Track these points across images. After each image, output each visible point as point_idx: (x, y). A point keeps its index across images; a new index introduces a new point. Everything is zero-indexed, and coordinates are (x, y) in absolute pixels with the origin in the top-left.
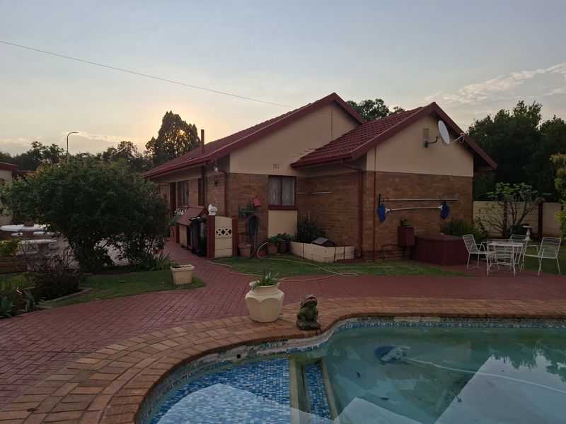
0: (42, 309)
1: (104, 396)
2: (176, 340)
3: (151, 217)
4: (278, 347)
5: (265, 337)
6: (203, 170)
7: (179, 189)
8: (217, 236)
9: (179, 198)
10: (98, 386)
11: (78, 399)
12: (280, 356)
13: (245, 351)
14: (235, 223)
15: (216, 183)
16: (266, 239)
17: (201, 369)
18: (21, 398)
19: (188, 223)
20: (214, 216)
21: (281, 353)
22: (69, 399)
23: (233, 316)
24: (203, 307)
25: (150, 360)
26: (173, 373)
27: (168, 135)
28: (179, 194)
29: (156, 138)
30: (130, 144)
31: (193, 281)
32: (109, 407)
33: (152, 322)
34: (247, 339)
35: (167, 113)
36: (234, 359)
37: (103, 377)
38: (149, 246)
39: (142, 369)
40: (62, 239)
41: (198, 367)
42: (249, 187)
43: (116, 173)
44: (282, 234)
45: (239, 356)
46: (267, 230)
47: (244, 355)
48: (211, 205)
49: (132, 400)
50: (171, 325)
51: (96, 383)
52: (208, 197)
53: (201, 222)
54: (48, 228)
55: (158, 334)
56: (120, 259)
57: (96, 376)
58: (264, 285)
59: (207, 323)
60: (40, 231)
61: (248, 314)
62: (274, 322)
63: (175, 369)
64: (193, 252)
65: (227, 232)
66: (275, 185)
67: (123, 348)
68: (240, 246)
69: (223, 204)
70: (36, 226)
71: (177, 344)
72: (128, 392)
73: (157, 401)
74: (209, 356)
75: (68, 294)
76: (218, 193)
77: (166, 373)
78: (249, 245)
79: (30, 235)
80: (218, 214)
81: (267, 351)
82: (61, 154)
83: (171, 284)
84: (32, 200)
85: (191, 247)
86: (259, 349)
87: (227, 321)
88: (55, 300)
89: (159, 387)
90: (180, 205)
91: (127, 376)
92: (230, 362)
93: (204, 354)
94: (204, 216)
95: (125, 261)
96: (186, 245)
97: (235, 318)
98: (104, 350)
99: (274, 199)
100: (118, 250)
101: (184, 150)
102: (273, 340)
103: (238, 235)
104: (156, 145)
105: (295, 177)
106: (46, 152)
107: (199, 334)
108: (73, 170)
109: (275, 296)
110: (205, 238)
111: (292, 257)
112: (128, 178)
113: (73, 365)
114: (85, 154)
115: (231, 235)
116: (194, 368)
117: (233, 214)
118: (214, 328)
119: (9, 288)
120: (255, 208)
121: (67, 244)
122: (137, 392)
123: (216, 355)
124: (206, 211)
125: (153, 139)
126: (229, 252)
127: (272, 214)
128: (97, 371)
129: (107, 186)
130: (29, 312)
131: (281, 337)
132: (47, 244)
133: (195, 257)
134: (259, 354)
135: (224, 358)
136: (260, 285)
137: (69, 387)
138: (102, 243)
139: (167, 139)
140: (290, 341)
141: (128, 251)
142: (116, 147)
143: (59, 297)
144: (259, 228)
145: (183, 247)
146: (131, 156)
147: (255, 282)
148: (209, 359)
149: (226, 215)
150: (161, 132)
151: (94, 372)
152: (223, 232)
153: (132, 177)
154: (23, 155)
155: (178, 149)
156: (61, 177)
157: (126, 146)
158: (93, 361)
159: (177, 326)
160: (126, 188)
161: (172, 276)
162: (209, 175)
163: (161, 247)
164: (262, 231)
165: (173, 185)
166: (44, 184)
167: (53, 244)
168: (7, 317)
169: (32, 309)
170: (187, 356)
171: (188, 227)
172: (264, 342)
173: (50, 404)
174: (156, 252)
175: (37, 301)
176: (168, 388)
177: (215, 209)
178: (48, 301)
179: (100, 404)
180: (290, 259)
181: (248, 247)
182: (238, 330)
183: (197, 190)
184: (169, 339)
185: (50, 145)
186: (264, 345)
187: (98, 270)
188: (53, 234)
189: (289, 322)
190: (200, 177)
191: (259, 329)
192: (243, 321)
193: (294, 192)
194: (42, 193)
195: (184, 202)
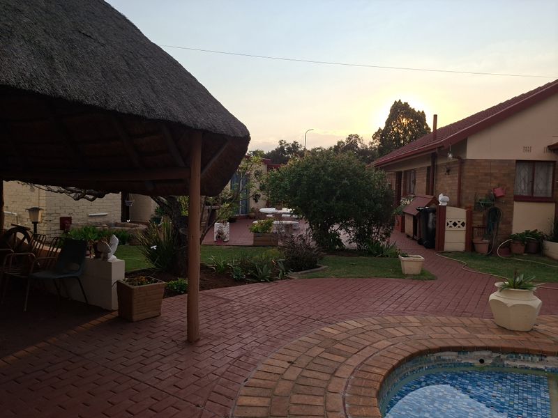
0: (291, 279)
1: (347, 366)
2: (411, 328)
3: (380, 205)
4: (532, 361)
5: (516, 347)
6: (434, 157)
7: (405, 178)
8: (447, 228)
9: (405, 187)
10: (341, 355)
11: (326, 363)
12: (535, 372)
13: (490, 357)
14: (469, 216)
15: (448, 171)
16: (509, 236)
17: (438, 364)
18: (281, 350)
19: (415, 213)
20: (445, 207)
21: (537, 369)
22: (318, 361)
23: (471, 316)
24: (435, 301)
25: (387, 343)
26: (409, 361)
27: (394, 124)
28: (405, 183)
29: (382, 128)
30: (357, 136)
31: (422, 273)
32: (352, 377)
33: (384, 306)
34: (492, 344)
35: (396, 102)
36: (477, 363)
37: (345, 348)
38: (377, 234)
39: (380, 350)
40: (304, 221)
41: (435, 361)
42: (491, 175)
43: (350, 164)
44: (532, 230)
45: (482, 361)
46: (512, 226)
47: (488, 362)
48: (442, 194)
49: (373, 376)
50: (403, 313)
51: (339, 352)
52: (438, 185)
53: (430, 212)
54: (294, 212)
55: (390, 319)
56: (350, 243)
57: (338, 346)
58: (515, 288)
59: (443, 319)
60: (288, 214)
61: (491, 316)
62: (527, 332)
63: (411, 358)
64: (420, 242)
65: (459, 224)
66: (524, 173)
67: (360, 326)
68: (475, 241)
69: (456, 194)
70: (284, 210)
71: (412, 334)
72: (369, 369)
73: (395, 384)
74: (447, 353)
75: (309, 268)
76: (450, 182)
77: (403, 360)
78: (487, 241)
79: (278, 217)
80: (450, 204)
81: (518, 364)
82: (299, 149)
83: (398, 273)
84: (284, 188)
85: (418, 238)
86: (507, 359)
87: (466, 321)
88: (299, 273)
89: (397, 371)
90: (405, 194)
91: (366, 353)
92: (471, 365)
93: (442, 349)
94: (433, 206)
95: (354, 245)
96: (412, 236)
97: (476, 320)
98: (343, 324)
99: (522, 189)
100: (348, 235)
101: (411, 138)
102: (528, 352)
103: (473, 228)
104: (382, 136)
105: (554, 162)
106: (288, 148)
107: (434, 328)
108: (316, 161)
109: (530, 303)
110: (434, 230)
111: (545, 259)
112: (360, 167)
113: (318, 331)
114: (318, 148)
115: (464, 228)
116: (430, 362)
117: (468, 205)
118: (452, 325)
119: (268, 258)
120: (496, 198)
121: (307, 226)
122: (378, 371)
123: (455, 353)
124: (436, 201)
125: (380, 129)
126: (461, 247)
127: (518, 207)
128: (339, 342)
129: (343, 176)
130: (282, 279)
131: (539, 351)
132: (291, 225)
133: (422, 248)
134: (508, 365)
135: (464, 359)
136: (509, 287)
137: (318, 351)
138: (336, 227)
139: (393, 128)
140: (549, 358)
141: (357, 236)
142: (344, 141)
143: (302, 270)
144: (500, 222)
145: (408, 236)
146: (357, 147)
147: (502, 283)
148: (447, 356)
149: (459, 206)
150: (388, 122)
151: (336, 341)
152: (455, 224)
153: (364, 167)
154: (273, 152)
155: (404, 138)
156: (306, 168)
157: (353, 139)
158: (335, 332)
159: (410, 315)
160: (359, 177)
161: (400, 265)
162: (440, 162)
163: (388, 235)
164: (504, 226)
165: (399, 175)
166: (293, 175)
167: (295, 225)
168: (266, 281)
169: (283, 278)
170: (424, 348)
171: (414, 217)
172: (514, 352)
173: (304, 361)
174: (383, 239)
175: (287, 271)
176: (405, 375)
177: (447, 198)
178: (295, 273)
179: (345, 372)
180: (542, 261)
181: (486, 243)
182: (480, 333)
183: (425, 178)
184: (403, 327)
185: (292, 142)
186: (514, 356)
187: (332, 251)
188: (296, 217)
189: (547, 336)
190: (430, 165)
191: (507, 336)
192: (485, 324)
193: (551, 180)
194: (291, 183)
195: (410, 191)
